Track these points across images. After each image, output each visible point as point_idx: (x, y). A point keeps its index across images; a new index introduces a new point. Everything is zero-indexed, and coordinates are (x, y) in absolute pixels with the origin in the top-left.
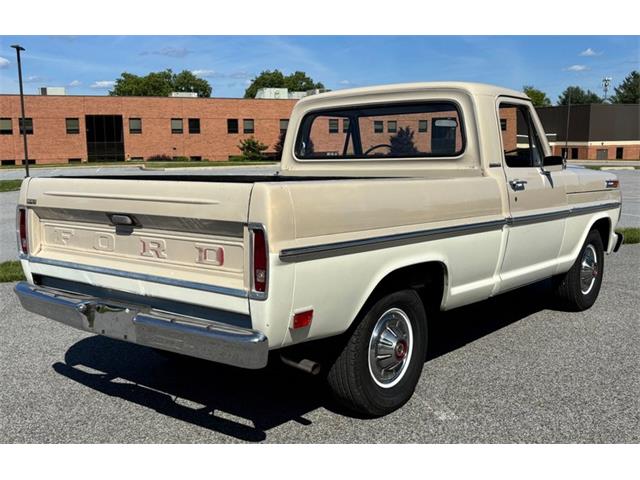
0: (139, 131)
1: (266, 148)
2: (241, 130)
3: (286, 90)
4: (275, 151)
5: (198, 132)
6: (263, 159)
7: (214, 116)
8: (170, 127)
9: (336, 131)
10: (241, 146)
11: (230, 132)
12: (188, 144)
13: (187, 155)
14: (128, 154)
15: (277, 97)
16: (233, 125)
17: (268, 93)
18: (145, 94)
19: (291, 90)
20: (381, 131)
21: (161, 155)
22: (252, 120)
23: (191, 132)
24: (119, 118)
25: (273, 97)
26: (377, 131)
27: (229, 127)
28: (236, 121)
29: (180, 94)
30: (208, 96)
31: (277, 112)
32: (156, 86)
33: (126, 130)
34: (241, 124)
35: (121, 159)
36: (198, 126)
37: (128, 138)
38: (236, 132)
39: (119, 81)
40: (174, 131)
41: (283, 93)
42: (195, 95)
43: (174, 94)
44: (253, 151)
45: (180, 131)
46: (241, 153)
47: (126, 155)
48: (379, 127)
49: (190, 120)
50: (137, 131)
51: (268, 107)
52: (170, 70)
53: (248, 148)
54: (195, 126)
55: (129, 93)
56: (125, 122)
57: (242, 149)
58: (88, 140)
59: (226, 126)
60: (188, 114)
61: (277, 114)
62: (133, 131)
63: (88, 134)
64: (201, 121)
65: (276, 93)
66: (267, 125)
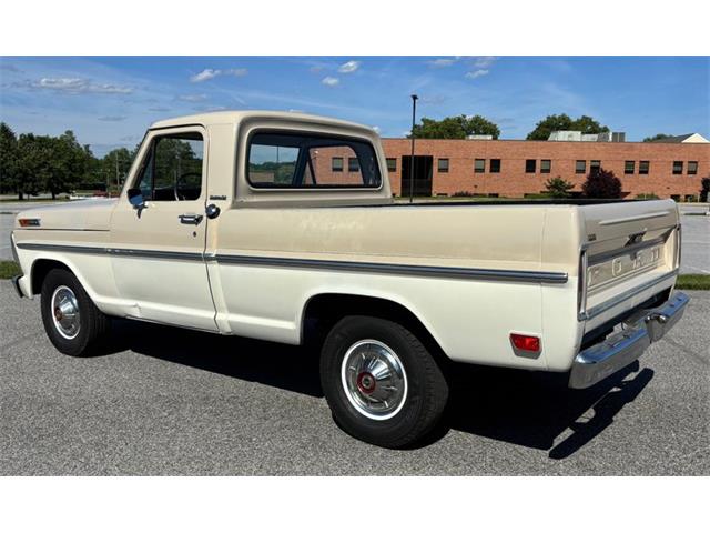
0: (446, 170)
2: (538, 170)
3: (580, 133)
5: (499, 171)
7: (515, 157)
8: (473, 167)
9: (632, 172)
11: (527, 171)
12: (489, 183)
13: (486, 192)
14: (435, 191)
15: (571, 139)
16: (531, 165)
17: (562, 136)
18: (441, 136)
19: (583, 133)
20: (680, 172)
21: (465, 192)
22: (550, 161)
23: (491, 171)
24: (431, 157)
25: (566, 139)
26: (675, 172)
27: (527, 167)
28: (534, 161)
29: (477, 137)
31: (573, 153)
32: (453, 129)
33: (435, 168)
34: (539, 165)
35: (429, 195)
36: (499, 166)
37: (437, 177)
40: (477, 170)
41: (577, 136)
42: (490, 137)
43: (471, 137)
44: (560, 189)
45: (482, 170)
47: (433, 191)
48: (679, 168)
49: (492, 161)
50: (444, 170)
51: (566, 149)
52: (463, 116)
53: (555, 187)
54: (496, 165)
56: (435, 161)
58: (403, 178)
59: (524, 166)
60: (490, 155)
61: (573, 155)
62: (440, 170)
63: (403, 172)
64: (502, 162)
65: (570, 136)
66: (563, 166)
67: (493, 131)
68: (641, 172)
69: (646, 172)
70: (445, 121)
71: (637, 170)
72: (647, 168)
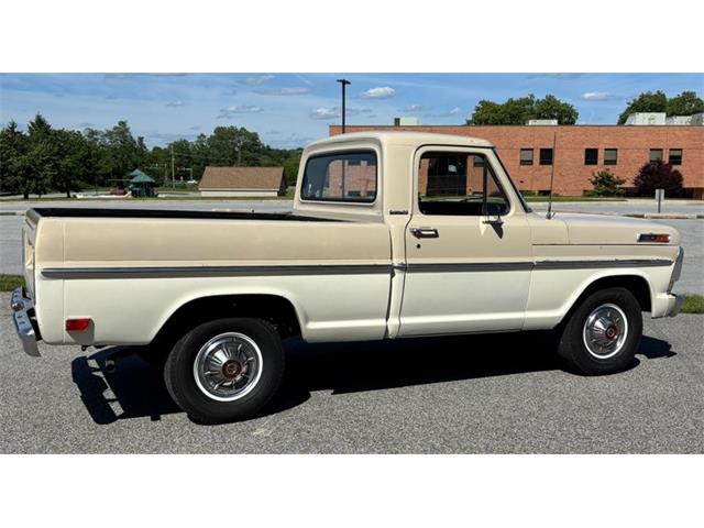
1: (623, 182)
2: (601, 161)
3: (664, 115)
4: (633, 186)
5: (551, 163)
6: (619, 195)
7: (569, 146)
8: (518, 158)
10: (594, 179)
11: (587, 163)
12: (538, 177)
13: (536, 189)
15: (652, 123)
16: (591, 156)
17: (641, 119)
18: (501, 122)
19: (670, 115)
22: (616, 150)
23: (542, 163)
25: (646, 124)
27: (586, 158)
28: (596, 151)
29: (539, 122)
30: (572, 123)
31: (647, 140)
32: (513, 114)
34: (601, 154)
35: (463, 193)
36: (551, 157)
37: (472, 172)
38: (595, 163)
39: (478, 109)
40: (523, 162)
41: (660, 118)
42: (555, 122)
43: (531, 123)
44: (608, 185)
45: (530, 162)
46: (592, 187)
47: (468, 189)
49: (542, 150)
51: (636, 136)
52: (532, 96)
53: (601, 182)
54: (547, 156)
55: (486, 122)
57: (594, 183)
59: (583, 157)
60: (540, 144)
61: (646, 143)
62: (476, 165)
64: (555, 152)
65: (650, 119)
66: (633, 156)
67: (566, 116)
70: (508, 105)
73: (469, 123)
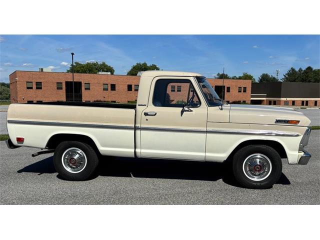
0: (89, 89)
2: (133, 90)
5: (115, 90)
7: (122, 83)
8: (102, 88)
9: (174, 91)
11: (128, 90)
12: (111, 95)
14: (84, 99)
18: (85, 72)
21: (99, 100)
22: (138, 85)
23: (111, 90)
24: (81, 82)
27: (128, 88)
28: (131, 86)
29: (103, 73)
32: (91, 69)
33: (83, 88)
34: (133, 87)
36: (115, 88)
37: (84, 93)
38: (131, 90)
40: (104, 89)
42: (109, 73)
43: (100, 73)
45: (107, 90)
49: (111, 85)
52: (97, 62)
54: (113, 87)
55: (78, 72)
56: (83, 85)
58: (66, 92)
60: (111, 82)
62: (86, 89)
63: (66, 89)
64: (116, 85)
67: (111, 70)
68: (178, 91)
69: (180, 91)
70: (87, 64)
71: (176, 90)
72: (181, 89)
73: (68, 71)
